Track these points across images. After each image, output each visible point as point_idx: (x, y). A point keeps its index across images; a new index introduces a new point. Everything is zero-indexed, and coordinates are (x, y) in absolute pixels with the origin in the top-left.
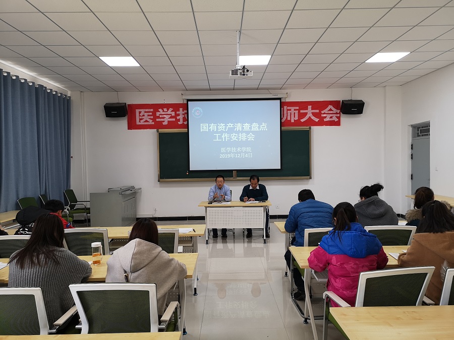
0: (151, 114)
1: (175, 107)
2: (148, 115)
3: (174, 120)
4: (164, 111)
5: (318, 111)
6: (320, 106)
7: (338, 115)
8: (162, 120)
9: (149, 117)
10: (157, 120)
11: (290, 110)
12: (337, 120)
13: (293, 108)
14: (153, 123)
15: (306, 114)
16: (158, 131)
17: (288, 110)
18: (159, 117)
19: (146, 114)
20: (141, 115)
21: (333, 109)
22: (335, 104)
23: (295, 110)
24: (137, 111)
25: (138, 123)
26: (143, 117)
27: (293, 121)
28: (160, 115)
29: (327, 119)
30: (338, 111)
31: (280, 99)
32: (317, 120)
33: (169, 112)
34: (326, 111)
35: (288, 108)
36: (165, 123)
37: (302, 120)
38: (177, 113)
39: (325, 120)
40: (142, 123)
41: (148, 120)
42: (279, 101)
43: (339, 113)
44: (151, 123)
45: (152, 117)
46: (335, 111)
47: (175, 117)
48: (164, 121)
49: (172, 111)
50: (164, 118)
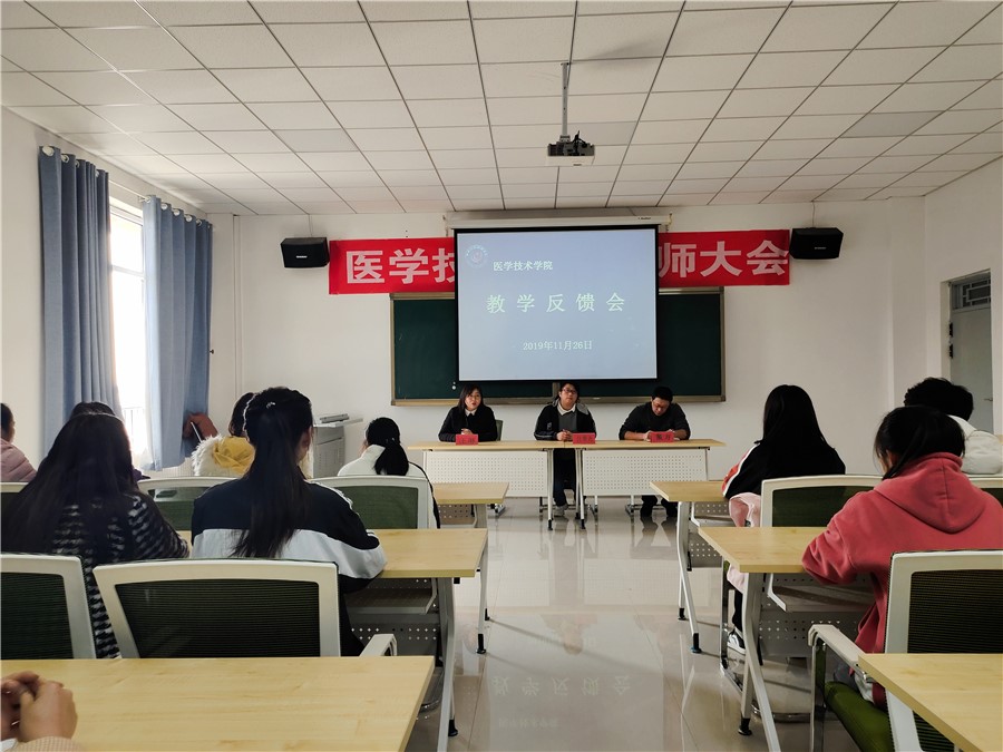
0: (378, 260)
1: (430, 246)
2: (373, 264)
3: (426, 273)
4: (405, 255)
5: (738, 253)
6: (742, 241)
7: (785, 262)
8: (401, 273)
9: (375, 268)
10: (392, 273)
11: (678, 251)
12: (781, 272)
13: (683, 248)
14: (383, 280)
15: (713, 259)
16: (391, 297)
17: (672, 251)
18: (394, 268)
19: (368, 262)
20: (358, 262)
21: (773, 248)
22: (778, 237)
23: (688, 251)
24: (350, 255)
25: (350, 280)
26: (362, 268)
27: (683, 275)
28: (397, 262)
29: (761, 270)
30: (786, 252)
31: (655, 227)
32: (736, 272)
33: (416, 257)
34: (757, 252)
35: (674, 247)
36: (408, 280)
37: (705, 273)
38: (434, 258)
39: (755, 272)
40: (359, 280)
41: (373, 274)
42: (654, 231)
43: (787, 258)
44: (378, 279)
45: (380, 268)
46: (776, 251)
47: (428, 267)
48: (405, 277)
49: (423, 254)
50: (405, 269)
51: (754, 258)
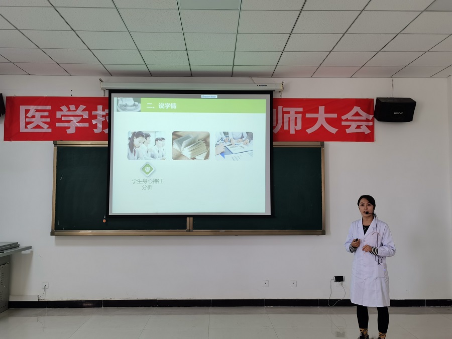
0: (46, 114)
1: (90, 103)
2: (42, 117)
3: (87, 125)
4: (69, 110)
5: (335, 116)
6: (338, 106)
7: (371, 124)
8: (66, 125)
9: (44, 120)
10: (58, 125)
11: (288, 113)
12: (367, 131)
13: (293, 110)
14: (50, 130)
15: (315, 120)
16: (55, 144)
17: (284, 113)
18: (60, 121)
19: (38, 115)
20: (29, 115)
21: (361, 112)
22: (365, 104)
23: (296, 113)
24: (23, 109)
25: (23, 129)
26: (33, 120)
27: (292, 132)
28: (62, 116)
29: (352, 130)
30: (371, 117)
31: (270, 92)
32: (333, 130)
33: (79, 112)
34: (349, 116)
35: (286, 109)
36: (71, 131)
37: (309, 131)
38: (94, 113)
39: (348, 131)
40: (30, 129)
41: (42, 125)
42: (269, 96)
43: (372, 120)
44: (46, 129)
45: (48, 120)
46: (364, 115)
47: (88, 120)
48: (69, 128)
49: (84, 110)
50: (69, 121)
51: (347, 120)
